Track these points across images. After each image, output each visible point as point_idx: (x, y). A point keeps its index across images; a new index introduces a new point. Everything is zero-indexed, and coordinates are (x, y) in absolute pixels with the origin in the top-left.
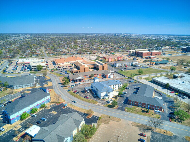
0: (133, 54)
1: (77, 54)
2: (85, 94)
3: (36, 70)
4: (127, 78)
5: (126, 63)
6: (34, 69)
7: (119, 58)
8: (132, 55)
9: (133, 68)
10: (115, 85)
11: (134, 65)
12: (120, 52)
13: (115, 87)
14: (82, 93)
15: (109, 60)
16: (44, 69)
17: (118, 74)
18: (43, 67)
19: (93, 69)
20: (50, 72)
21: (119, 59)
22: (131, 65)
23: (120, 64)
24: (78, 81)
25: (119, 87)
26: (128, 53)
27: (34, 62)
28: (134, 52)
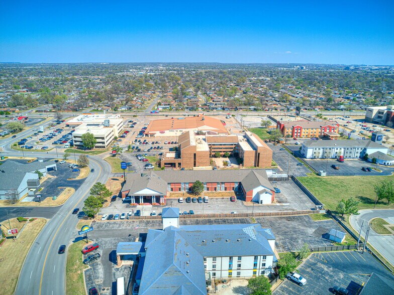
0: (379, 117)
1: (223, 109)
4: (323, 212)
5: (343, 150)
6: (78, 143)
7: (325, 129)
8: (377, 120)
9: (363, 169)
10: (235, 259)
11: (370, 159)
12: (342, 110)
13: (239, 265)
15: (293, 132)
16: (101, 145)
17: (297, 191)
18: (98, 140)
19: (229, 157)
20: (109, 156)
21: (328, 131)
22: (358, 155)
23: (321, 151)
24: (141, 200)
25: (255, 265)
26: (362, 115)
27: (88, 125)
28: (383, 113)
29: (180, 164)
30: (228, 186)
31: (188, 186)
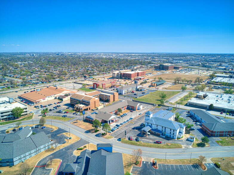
1: (43, 83)
2: (146, 138)
3: (10, 118)
6: (5, 117)
7: (112, 83)
8: (118, 77)
11: (140, 90)
12: (96, 75)
14: (143, 139)
16: (25, 113)
20: (41, 116)
23: (127, 90)
26: (111, 75)
28: (119, 74)
29: (90, 108)
30: (124, 108)
31: (114, 112)
